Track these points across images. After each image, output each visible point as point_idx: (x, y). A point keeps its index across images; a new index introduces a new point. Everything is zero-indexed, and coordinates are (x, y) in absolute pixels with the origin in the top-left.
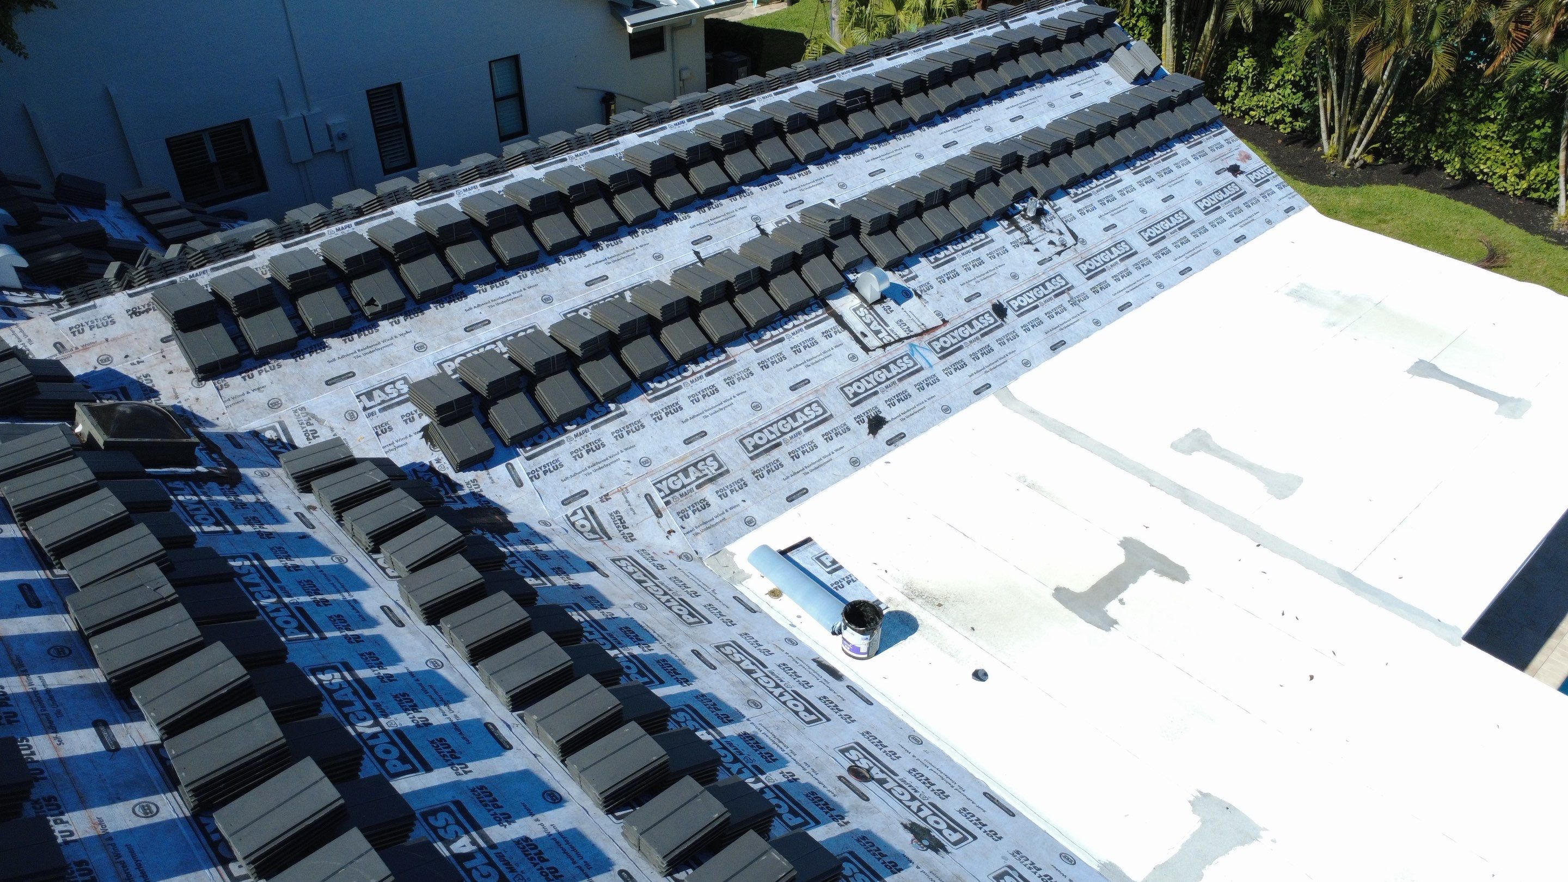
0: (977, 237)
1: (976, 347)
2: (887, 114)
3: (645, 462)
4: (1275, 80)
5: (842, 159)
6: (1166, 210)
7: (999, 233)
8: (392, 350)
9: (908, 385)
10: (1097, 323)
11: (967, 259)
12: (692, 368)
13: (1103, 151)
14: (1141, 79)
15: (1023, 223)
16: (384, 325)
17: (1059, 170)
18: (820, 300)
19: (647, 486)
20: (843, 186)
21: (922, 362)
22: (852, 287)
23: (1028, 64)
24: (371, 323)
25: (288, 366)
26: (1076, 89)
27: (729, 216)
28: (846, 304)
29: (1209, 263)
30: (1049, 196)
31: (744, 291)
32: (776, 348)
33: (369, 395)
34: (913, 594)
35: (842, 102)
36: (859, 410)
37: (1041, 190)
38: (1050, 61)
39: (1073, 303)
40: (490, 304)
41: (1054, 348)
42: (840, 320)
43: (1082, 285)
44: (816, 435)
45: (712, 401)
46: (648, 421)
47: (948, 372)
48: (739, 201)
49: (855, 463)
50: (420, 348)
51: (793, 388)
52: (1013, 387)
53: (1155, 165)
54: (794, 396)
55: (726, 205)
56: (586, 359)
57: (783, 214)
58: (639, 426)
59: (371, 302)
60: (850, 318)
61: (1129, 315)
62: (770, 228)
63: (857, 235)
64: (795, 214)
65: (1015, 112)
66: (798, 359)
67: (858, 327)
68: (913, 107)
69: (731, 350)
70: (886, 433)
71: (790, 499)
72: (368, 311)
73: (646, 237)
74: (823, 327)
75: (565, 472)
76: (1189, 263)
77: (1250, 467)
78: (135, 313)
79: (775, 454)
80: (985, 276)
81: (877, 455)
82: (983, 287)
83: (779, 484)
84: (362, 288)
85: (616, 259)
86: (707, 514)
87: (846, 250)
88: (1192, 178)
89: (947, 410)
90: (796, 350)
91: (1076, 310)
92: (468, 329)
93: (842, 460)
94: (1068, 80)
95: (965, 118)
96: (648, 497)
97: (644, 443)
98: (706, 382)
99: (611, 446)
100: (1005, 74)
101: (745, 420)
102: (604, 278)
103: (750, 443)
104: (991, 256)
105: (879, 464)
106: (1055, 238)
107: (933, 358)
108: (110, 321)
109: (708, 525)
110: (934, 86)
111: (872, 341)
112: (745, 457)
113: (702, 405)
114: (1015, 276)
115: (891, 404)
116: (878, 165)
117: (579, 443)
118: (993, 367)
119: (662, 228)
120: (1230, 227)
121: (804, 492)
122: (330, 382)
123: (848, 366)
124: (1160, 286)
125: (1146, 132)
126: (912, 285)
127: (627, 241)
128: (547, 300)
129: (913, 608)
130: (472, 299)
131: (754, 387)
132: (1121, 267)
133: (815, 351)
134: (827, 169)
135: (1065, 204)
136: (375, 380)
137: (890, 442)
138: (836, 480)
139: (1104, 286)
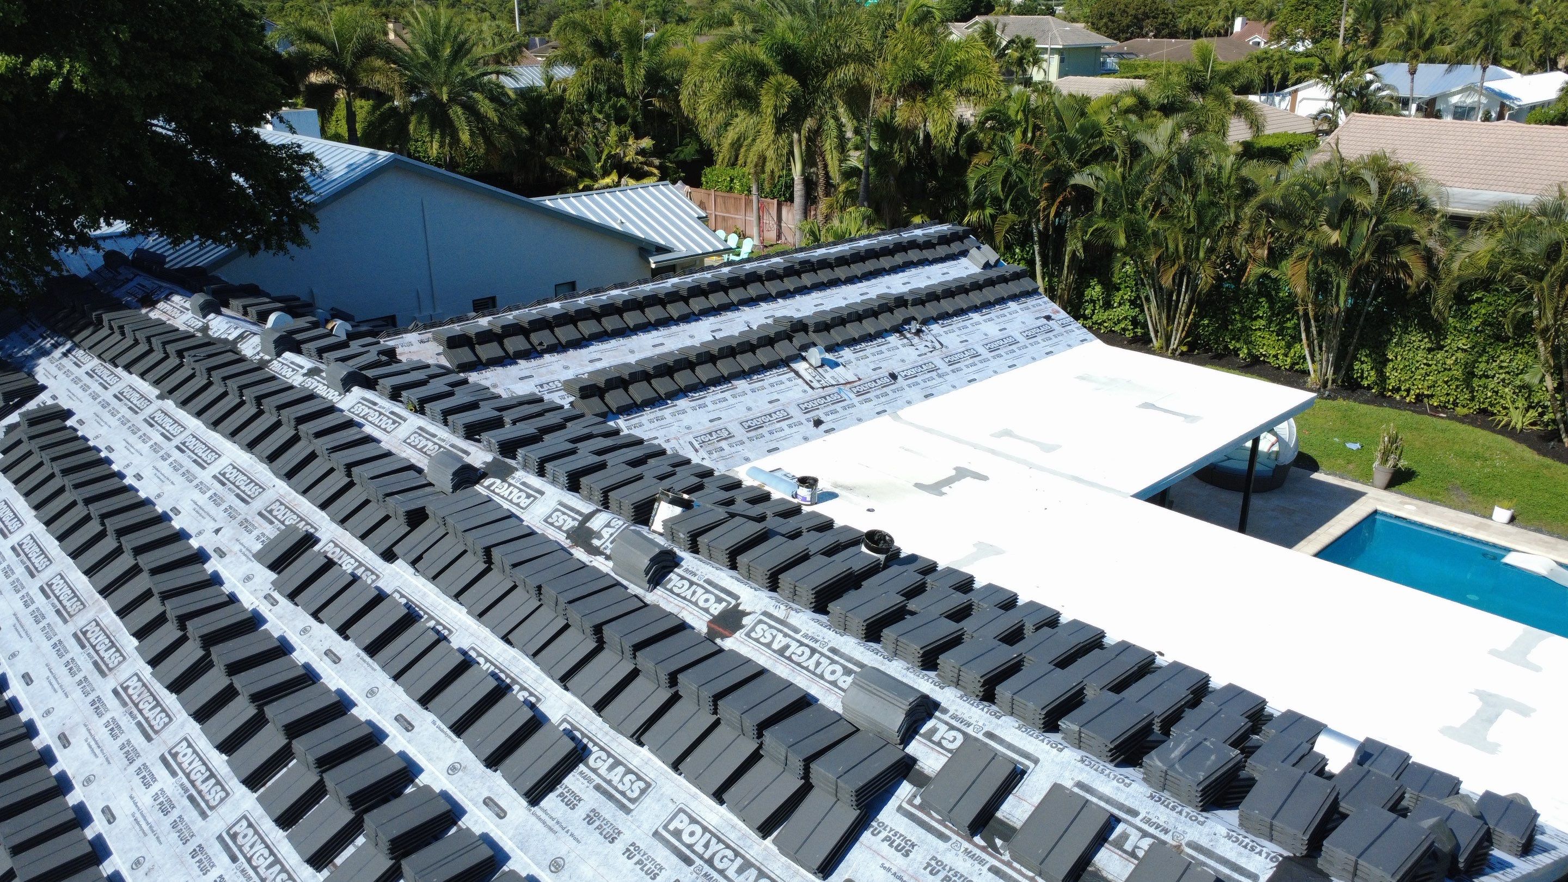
0: (880, 340)
1: (878, 392)
2: (824, 275)
3: (688, 428)
4: (1117, 300)
5: (798, 297)
6: (1001, 335)
7: (893, 339)
8: (552, 368)
9: (838, 407)
10: (954, 387)
11: (874, 350)
12: (713, 388)
13: (961, 301)
14: (987, 266)
15: (908, 335)
16: (547, 356)
17: (931, 309)
18: (785, 363)
19: (690, 438)
20: (798, 310)
21: (845, 397)
22: (804, 359)
23: (913, 255)
24: (540, 354)
25: (499, 370)
26: (945, 270)
27: (731, 320)
28: (801, 366)
29: (1027, 363)
30: (925, 322)
31: (742, 352)
32: (760, 384)
33: (541, 386)
34: (836, 486)
35: (797, 267)
36: (808, 416)
37: (920, 318)
38: (928, 254)
39: (939, 376)
40: (602, 351)
41: (926, 397)
42: (797, 373)
43: (944, 368)
44: (784, 424)
45: (724, 404)
46: (689, 410)
47: (861, 403)
48: (737, 314)
49: (806, 439)
50: (566, 368)
51: (770, 402)
52: (900, 413)
53: (996, 312)
54: (771, 406)
55: (730, 315)
56: (655, 376)
57: (764, 321)
58: (684, 412)
59: (541, 344)
60: (802, 373)
61: (973, 385)
62: (755, 328)
63: (807, 332)
64: (770, 321)
65: (906, 280)
66: (773, 389)
67: (808, 378)
68: (841, 272)
69: (735, 382)
70: (823, 427)
71: (769, 451)
72: (539, 348)
73: (683, 327)
74: (787, 376)
75: (645, 428)
76: (1015, 362)
77: (1032, 442)
78: (422, 342)
79: (760, 431)
80: (884, 359)
81: (819, 437)
82: (883, 365)
83: (762, 444)
84: (535, 338)
85: (670, 336)
86: (722, 453)
87: (799, 339)
88: (1019, 320)
89: (860, 420)
90: (772, 385)
91: (941, 380)
92: (591, 361)
93: (799, 437)
94: (940, 265)
95: (873, 281)
96: (691, 443)
97: (688, 419)
98: (721, 396)
99: (669, 419)
100: (899, 259)
101: (743, 414)
102: (662, 344)
103: (746, 425)
104: (889, 350)
105: (820, 441)
106: (929, 344)
107: (852, 396)
108: (410, 344)
109: (723, 458)
110: (854, 263)
111: (815, 384)
112: (743, 431)
113: (719, 406)
114: (903, 361)
115: (827, 414)
116: (820, 301)
117: (652, 416)
118: (888, 403)
119: (693, 324)
120: (1043, 346)
121: (777, 449)
122: (521, 379)
123: (802, 395)
124: (995, 372)
125: (989, 294)
126: (840, 360)
127: (674, 328)
128: (632, 352)
129: (836, 491)
130: (592, 348)
131: (749, 400)
132: (971, 361)
133: (782, 387)
134: (789, 302)
135: (935, 328)
136: (544, 380)
137: (826, 432)
138: (795, 445)
139: (959, 370)
